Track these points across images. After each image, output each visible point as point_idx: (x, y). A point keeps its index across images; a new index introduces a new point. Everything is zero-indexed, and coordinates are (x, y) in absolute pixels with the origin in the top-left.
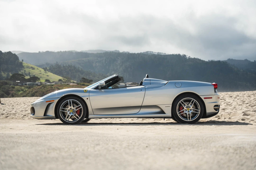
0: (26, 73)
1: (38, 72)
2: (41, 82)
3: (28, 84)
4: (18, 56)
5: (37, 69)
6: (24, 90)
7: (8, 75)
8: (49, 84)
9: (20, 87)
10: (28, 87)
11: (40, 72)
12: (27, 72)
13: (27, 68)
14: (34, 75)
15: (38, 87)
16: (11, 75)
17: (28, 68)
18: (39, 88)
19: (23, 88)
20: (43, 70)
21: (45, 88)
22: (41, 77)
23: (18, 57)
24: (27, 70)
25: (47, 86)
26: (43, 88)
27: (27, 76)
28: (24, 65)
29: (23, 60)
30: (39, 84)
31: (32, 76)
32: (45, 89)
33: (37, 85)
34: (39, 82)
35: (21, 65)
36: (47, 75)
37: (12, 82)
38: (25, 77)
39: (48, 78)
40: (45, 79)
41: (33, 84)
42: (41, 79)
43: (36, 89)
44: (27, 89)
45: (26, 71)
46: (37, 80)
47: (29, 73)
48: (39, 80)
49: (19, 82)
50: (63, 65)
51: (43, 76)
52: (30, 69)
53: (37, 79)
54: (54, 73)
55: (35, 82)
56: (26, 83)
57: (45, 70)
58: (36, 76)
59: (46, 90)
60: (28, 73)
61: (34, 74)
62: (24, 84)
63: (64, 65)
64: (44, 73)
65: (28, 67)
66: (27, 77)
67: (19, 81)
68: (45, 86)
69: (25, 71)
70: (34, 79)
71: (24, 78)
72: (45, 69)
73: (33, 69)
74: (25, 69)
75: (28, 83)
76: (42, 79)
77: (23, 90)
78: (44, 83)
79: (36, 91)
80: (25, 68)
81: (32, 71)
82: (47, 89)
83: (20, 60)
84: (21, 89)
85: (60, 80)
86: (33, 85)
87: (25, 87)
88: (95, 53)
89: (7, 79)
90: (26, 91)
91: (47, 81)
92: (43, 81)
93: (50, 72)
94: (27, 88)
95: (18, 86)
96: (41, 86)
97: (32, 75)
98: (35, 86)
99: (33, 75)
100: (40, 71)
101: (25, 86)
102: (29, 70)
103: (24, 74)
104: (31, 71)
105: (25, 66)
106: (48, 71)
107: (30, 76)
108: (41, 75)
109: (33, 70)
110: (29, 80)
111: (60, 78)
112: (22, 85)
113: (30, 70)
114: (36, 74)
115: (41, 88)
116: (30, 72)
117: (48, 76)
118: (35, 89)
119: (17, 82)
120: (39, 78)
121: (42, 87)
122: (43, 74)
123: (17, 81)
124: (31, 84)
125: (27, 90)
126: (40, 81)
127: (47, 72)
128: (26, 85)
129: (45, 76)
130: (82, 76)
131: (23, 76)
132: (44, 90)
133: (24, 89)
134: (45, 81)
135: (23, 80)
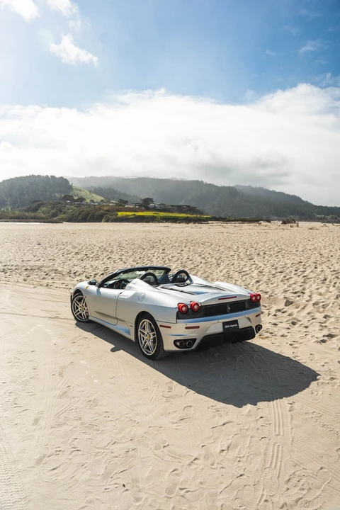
0: (75, 194)
1: (85, 194)
4: (69, 180)
5: (84, 191)
7: (61, 196)
10: (76, 206)
14: (81, 196)
15: (84, 206)
16: (63, 195)
20: (88, 193)
24: (76, 192)
29: (72, 184)
31: (79, 197)
34: (85, 202)
35: (70, 188)
37: (63, 202)
38: (74, 197)
39: (92, 199)
40: (90, 199)
42: (87, 199)
47: (78, 194)
48: (85, 200)
50: (105, 188)
51: (88, 197)
54: (97, 195)
55: (82, 202)
58: (83, 197)
64: (89, 195)
65: (76, 189)
66: (76, 198)
67: (69, 201)
68: (90, 205)
69: (74, 192)
70: (82, 199)
72: (90, 191)
75: (76, 203)
78: (89, 203)
80: (74, 190)
83: (70, 184)
84: (71, 208)
85: (102, 201)
88: (130, 178)
89: (60, 199)
91: (92, 201)
92: (88, 201)
93: (94, 194)
95: (69, 205)
103: (73, 195)
104: (79, 192)
105: (74, 188)
108: (86, 196)
110: (77, 200)
111: (102, 198)
112: (72, 205)
117: (92, 197)
118: (82, 208)
120: (85, 198)
123: (67, 201)
124: (79, 203)
125: (76, 209)
127: (92, 193)
129: (90, 197)
130: (120, 198)
131: (72, 197)
134: (90, 201)
135: (73, 200)
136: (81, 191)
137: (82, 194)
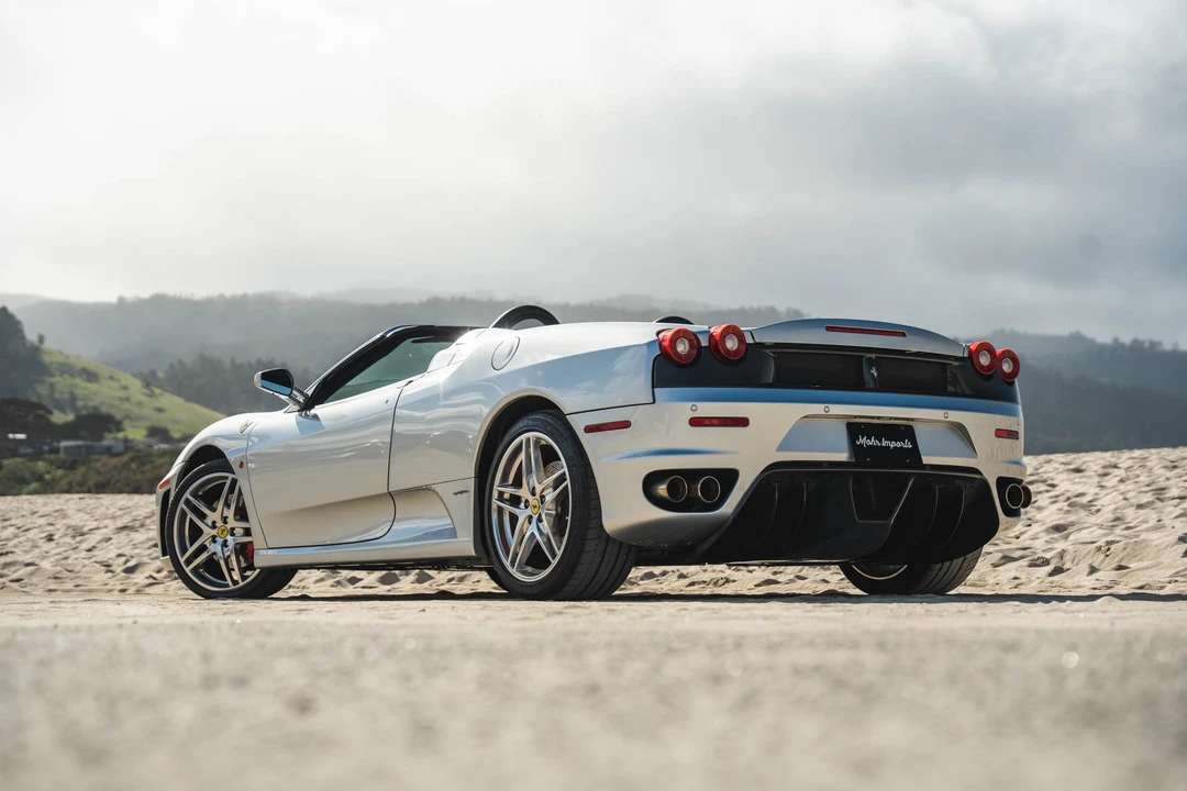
0: (57, 395)
1: (114, 391)
2: (126, 441)
3: (67, 448)
4: (19, 317)
5: (111, 378)
6: (47, 477)
8: (165, 446)
9: (30, 464)
10: (64, 462)
11: (122, 394)
12: (61, 393)
13: (62, 373)
14: (96, 408)
15: (114, 461)
17: (66, 376)
18: (116, 467)
19: (41, 465)
20: (136, 386)
21: (148, 467)
22: (128, 417)
23: (19, 323)
24: (62, 383)
25: (153, 458)
26: (134, 466)
27: (63, 410)
28: (47, 359)
29: (41, 339)
30: (120, 447)
31: (84, 412)
32: (143, 472)
33: (109, 451)
34: (116, 439)
35: (32, 360)
36: (157, 405)
38: (51, 413)
39: (162, 420)
40: (148, 424)
41: (87, 447)
42: (126, 424)
43: (102, 470)
44: (60, 472)
45: (59, 387)
46: (110, 431)
47: (73, 398)
48: (119, 429)
49: (20, 441)
50: (233, 361)
51: (136, 411)
52: (80, 382)
53: (111, 426)
54: (188, 399)
55: (101, 438)
56: (59, 442)
57: (148, 385)
58: (104, 410)
59: (149, 475)
60: (67, 396)
61: (97, 401)
62: (46, 448)
63: (239, 361)
64: (143, 398)
65: (67, 369)
66: (59, 418)
67: (21, 436)
68: (146, 456)
69: (52, 387)
70: (98, 423)
71: (48, 421)
72: (149, 381)
73: (89, 380)
74: (53, 380)
75: (64, 444)
76: (134, 427)
77: (40, 478)
78: (143, 443)
79: (100, 478)
80: (52, 376)
81: (85, 389)
82: (154, 468)
83: (31, 335)
84: (33, 473)
86: (88, 454)
87: (52, 463)
90: (54, 479)
91: (158, 433)
92: (136, 434)
93: (173, 393)
94: (58, 468)
95: (19, 460)
96: (126, 458)
97: (85, 407)
98: (96, 457)
99: (91, 404)
100: (125, 388)
101: (52, 457)
102: (72, 385)
103: (46, 402)
104: (83, 387)
105: (51, 363)
106: (160, 387)
107: (74, 408)
108: (126, 405)
109: (89, 385)
110: (68, 431)
112: (38, 456)
113: (77, 386)
114: (103, 403)
115: (125, 466)
116: (78, 392)
117: (160, 410)
118: (99, 473)
119: (14, 440)
120: (118, 417)
121: (132, 460)
122: (140, 404)
123: (11, 436)
124: (79, 447)
125: (62, 478)
126: (121, 435)
127: (157, 391)
128: (56, 451)
129: (146, 411)
131: (42, 412)
132: (138, 476)
133: (48, 473)
134: (144, 432)
135: (43, 431)
136: (91, 376)
137: (102, 395)
